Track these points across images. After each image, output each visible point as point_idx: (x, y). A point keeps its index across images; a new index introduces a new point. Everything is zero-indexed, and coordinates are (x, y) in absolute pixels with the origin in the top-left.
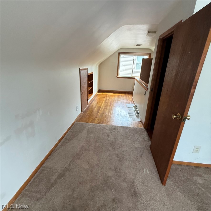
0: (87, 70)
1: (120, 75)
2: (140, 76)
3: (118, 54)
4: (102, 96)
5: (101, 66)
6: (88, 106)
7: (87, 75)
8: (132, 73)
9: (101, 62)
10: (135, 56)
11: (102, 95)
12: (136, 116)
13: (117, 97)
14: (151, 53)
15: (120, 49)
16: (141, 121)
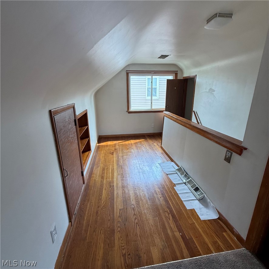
0: (74, 108)
1: (132, 109)
2: (165, 108)
3: (126, 74)
4: (108, 148)
5: (97, 96)
6: (84, 186)
7: (75, 120)
8: (152, 103)
9: (97, 89)
10: (153, 76)
11: (107, 146)
12: (199, 200)
13: (134, 147)
14: (177, 71)
15: (129, 65)
16: (219, 218)
